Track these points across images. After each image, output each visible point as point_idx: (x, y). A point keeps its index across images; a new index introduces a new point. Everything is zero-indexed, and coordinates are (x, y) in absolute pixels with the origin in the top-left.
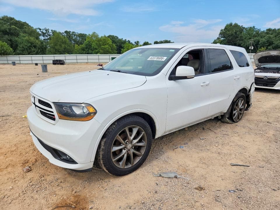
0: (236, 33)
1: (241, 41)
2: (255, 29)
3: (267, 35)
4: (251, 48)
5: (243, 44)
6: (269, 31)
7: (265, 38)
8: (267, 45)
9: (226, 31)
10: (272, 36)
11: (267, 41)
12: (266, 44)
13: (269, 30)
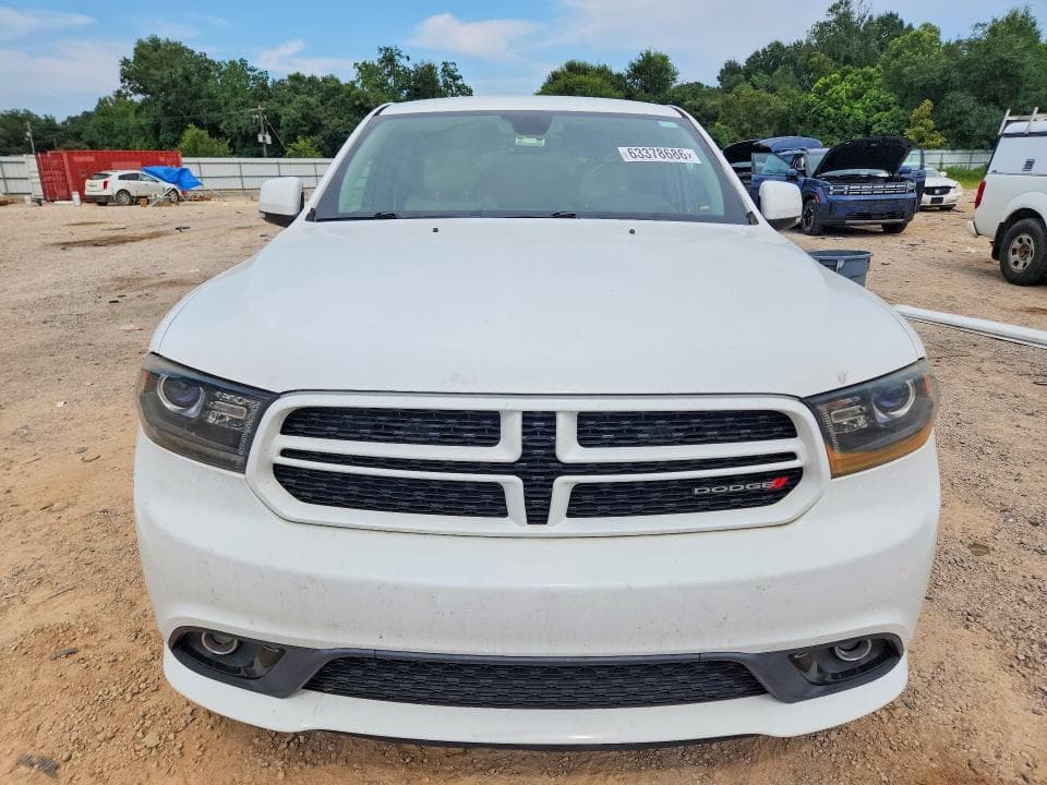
0: (187, 78)
1: (213, 110)
2: (251, 70)
3: (298, 97)
4: (264, 138)
5: (225, 123)
6: (296, 83)
7: (294, 104)
8: (307, 129)
9: (148, 68)
10: (312, 100)
11: (305, 117)
12: (301, 125)
13: (296, 78)
